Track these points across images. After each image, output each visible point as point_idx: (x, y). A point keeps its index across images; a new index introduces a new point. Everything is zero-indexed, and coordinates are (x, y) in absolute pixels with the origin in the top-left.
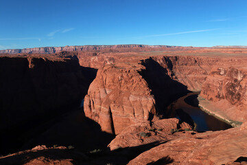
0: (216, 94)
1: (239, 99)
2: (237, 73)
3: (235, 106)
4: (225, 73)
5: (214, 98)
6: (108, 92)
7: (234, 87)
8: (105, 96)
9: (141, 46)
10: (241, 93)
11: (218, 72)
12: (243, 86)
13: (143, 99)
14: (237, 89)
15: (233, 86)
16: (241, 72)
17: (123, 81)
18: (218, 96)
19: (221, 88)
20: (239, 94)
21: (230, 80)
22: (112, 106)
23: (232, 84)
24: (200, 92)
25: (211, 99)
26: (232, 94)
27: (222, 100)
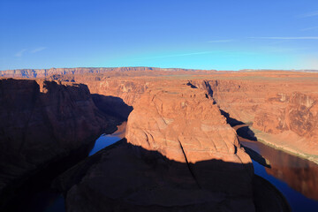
0: (277, 124)
1: (309, 129)
2: (304, 98)
3: (304, 138)
4: (287, 99)
5: (275, 130)
6: (167, 122)
7: (301, 116)
8: (166, 127)
9: (151, 69)
10: (312, 122)
11: (278, 99)
12: (315, 113)
13: (220, 129)
14: (306, 117)
15: (300, 114)
16: (310, 98)
17: (189, 108)
18: (280, 127)
19: (282, 117)
20: (309, 124)
21: (295, 107)
22: (181, 138)
23: (299, 112)
24: (252, 124)
25: (270, 131)
26: (299, 124)
27: (285, 132)
